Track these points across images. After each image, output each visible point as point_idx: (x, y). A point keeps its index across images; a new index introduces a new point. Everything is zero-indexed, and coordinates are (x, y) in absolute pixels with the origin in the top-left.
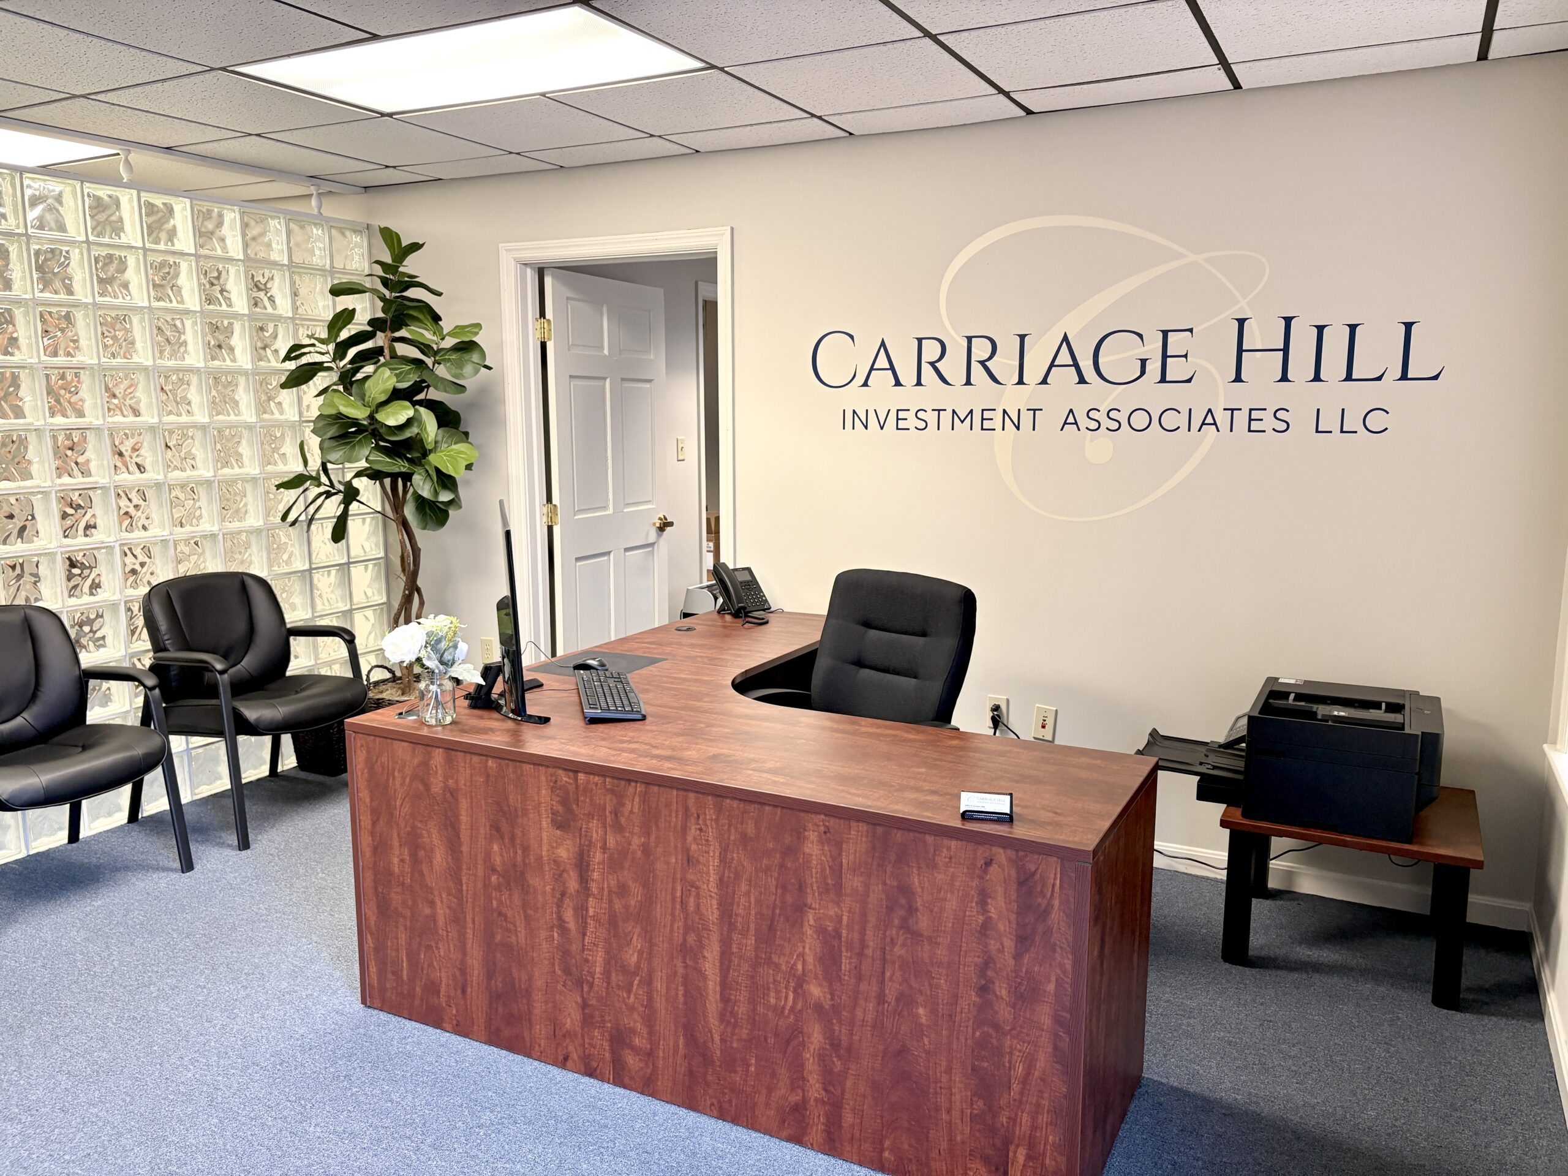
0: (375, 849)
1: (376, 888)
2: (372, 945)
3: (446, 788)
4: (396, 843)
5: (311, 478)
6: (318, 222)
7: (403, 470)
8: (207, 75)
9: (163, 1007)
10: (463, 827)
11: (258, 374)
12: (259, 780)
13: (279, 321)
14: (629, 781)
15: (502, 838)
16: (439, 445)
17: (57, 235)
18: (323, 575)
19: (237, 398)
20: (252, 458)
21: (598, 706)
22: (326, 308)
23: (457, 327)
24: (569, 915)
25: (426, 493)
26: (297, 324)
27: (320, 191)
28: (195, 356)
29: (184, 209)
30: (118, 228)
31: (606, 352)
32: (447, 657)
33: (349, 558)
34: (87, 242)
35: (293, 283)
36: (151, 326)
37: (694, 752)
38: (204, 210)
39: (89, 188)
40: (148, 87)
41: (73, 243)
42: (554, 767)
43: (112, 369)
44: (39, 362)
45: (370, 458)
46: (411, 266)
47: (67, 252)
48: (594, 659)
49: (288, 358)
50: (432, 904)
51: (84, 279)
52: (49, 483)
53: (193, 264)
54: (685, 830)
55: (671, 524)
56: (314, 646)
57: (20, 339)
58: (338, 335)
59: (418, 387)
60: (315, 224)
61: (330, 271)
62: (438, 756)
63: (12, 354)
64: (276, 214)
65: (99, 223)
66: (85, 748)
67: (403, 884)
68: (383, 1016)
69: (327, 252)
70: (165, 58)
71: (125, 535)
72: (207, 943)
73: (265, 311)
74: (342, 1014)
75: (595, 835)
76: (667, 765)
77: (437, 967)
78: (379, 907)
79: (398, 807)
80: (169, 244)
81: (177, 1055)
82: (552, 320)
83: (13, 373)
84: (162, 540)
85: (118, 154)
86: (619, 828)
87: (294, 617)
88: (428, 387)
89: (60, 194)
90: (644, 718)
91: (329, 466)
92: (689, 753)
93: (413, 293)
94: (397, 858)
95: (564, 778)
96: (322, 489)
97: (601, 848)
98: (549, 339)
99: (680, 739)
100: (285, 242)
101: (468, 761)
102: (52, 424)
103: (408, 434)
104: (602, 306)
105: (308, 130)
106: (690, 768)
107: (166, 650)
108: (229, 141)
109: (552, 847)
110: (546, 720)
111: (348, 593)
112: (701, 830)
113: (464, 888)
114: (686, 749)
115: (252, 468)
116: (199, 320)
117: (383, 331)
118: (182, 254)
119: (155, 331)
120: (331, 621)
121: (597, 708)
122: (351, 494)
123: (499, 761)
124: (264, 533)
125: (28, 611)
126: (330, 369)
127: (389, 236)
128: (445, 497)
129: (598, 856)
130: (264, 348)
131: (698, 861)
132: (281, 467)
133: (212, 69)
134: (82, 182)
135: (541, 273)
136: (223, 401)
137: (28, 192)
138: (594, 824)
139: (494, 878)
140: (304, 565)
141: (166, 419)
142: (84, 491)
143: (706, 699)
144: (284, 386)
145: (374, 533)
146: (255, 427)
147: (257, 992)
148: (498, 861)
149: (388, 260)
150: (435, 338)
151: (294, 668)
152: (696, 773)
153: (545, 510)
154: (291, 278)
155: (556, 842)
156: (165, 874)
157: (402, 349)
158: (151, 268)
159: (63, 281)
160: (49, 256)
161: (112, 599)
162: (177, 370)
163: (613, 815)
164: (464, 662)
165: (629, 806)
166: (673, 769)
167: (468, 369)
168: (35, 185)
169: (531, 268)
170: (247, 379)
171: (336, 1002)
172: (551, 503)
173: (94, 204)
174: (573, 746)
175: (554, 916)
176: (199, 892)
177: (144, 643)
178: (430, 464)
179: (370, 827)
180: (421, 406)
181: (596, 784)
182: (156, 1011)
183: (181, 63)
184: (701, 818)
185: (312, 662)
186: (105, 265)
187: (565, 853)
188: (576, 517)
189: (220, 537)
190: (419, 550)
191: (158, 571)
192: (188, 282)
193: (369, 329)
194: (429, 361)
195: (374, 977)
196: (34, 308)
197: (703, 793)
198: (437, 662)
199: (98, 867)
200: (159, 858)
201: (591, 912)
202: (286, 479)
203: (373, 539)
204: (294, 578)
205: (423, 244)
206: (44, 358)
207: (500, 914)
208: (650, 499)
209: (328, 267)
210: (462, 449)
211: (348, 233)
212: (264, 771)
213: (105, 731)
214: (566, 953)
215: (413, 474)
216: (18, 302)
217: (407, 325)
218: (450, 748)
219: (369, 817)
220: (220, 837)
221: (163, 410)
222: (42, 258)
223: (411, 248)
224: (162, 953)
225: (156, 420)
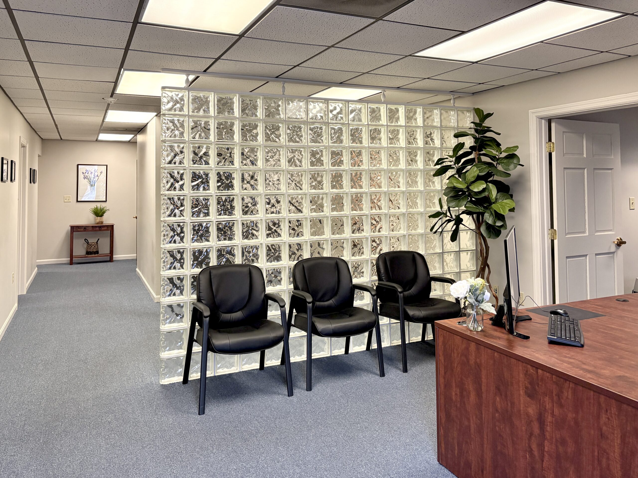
0: (445, 386)
1: (445, 405)
2: (443, 433)
3: (476, 363)
4: (454, 385)
5: (443, 213)
6: (453, 109)
7: (481, 211)
8: (405, 59)
9: (360, 435)
10: (483, 384)
11: (426, 171)
12: (417, 342)
13: (435, 149)
14: (566, 380)
15: (501, 395)
16: (498, 200)
17: (359, 123)
18: (448, 256)
19: (417, 180)
20: (421, 205)
21: (556, 335)
22: (454, 142)
23: (507, 148)
24: (534, 447)
25: (490, 222)
26: (442, 150)
27: (455, 97)
28: (402, 165)
29: (402, 109)
30: (379, 119)
31: (585, 156)
32: (480, 298)
33: (460, 249)
34: (368, 124)
35: (441, 134)
36: (387, 154)
37: (608, 371)
38: (409, 109)
39: (370, 105)
40: (386, 66)
41: (363, 125)
42: (526, 363)
43: (373, 171)
44: (349, 169)
45: (467, 206)
46: (487, 123)
47: (361, 129)
48: (561, 310)
49: (437, 164)
50: (469, 420)
51: (366, 138)
52: (349, 213)
53: (404, 130)
54: (598, 417)
55: (625, 243)
56: (443, 287)
57: (344, 161)
58: (457, 154)
59: (489, 175)
60: (452, 110)
61: (457, 128)
62: (473, 346)
63: (341, 166)
64: (436, 108)
65: (373, 117)
66: (351, 316)
67: (456, 406)
68: (446, 471)
69: (456, 121)
70: (390, 55)
71: (373, 233)
72: (383, 411)
73: (430, 146)
74: (429, 463)
75: (547, 406)
76: (589, 375)
77: (470, 454)
78: (446, 415)
79: (455, 367)
80: (396, 123)
81: (360, 459)
82: (555, 142)
83: (340, 173)
84: (386, 237)
85: (381, 92)
86: (561, 406)
87: (433, 273)
88: (494, 175)
89: (361, 108)
90: (582, 346)
91: (451, 209)
92: (605, 371)
93: (488, 134)
94: (454, 392)
95: (532, 370)
96: (448, 218)
97: (551, 414)
98: (553, 151)
99: (600, 362)
100: (439, 118)
101: (486, 351)
102: (351, 191)
103: (483, 195)
104: (583, 134)
105: (446, 73)
106: (600, 380)
107: (383, 280)
108: (418, 82)
109: (526, 406)
110: (527, 338)
111: (459, 264)
112: (608, 419)
113: (483, 416)
114: (604, 369)
115: (421, 209)
116: (404, 151)
117: (475, 151)
118: (401, 126)
119: (389, 156)
120: (451, 276)
121: (555, 336)
122: (459, 221)
123: (500, 354)
124: (424, 236)
125: (338, 260)
126: (453, 168)
127: (478, 112)
128: (499, 224)
129: (549, 419)
130: (429, 160)
131: (607, 438)
132: (433, 209)
133: (406, 56)
134: (368, 103)
135: (549, 121)
136: (412, 182)
137: (350, 109)
138: (547, 399)
139: (497, 415)
140: (440, 250)
141: (390, 189)
142: (360, 216)
143: (624, 342)
144: (434, 175)
145: (472, 238)
146: (423, 192)
147: (396, 440)
148: (499, 406)
149: (478, 121)
150: (497, 153)
151: (433, 295)
152: (606, 384)
153: (550, 232)
154: (441, 132)
155: (528, 404)
156: (374, 376)
157: (484, 159)
158: (389, 132)
159: (359, 139)
160: (355, 131)
161: (366, 258)
162: (394, 170)
163: (557, 397)
164: (488, 302)
165: (566, 394)
166: (591, 378)
167: (512, 166)
168: (352, 106)
169: (545, 120)
170: (421, 173)
171: (427, 456)
172: (553, 228)
173: (372, 111)
174: (537, 354)
175: (527, 445)
176: (385, 387)
177: (376, 278)
178: (493, 209)
179: (443, 374)
180: (489, 183)
181: (548, 378)
182: (357, 436)
183: (395, 56)
184: (609, 412)
185: (442, 293)
186: (374, 132)
187: (532, 411)
188: (566, 236)
189: (407, 236)
190: (489, 247)
191: (383, 249)
192: (402, 136)
193: (470, 150)
194: (495, 163)
195: (443, 450)
196: (349, 150)
197: (609, 397)
198: (474, 300)
199: (352, 366)
200: (374, 368)
201: (546, 449)
202: (433, 214)
203: (471, 241)
204: (436, 256)
205: (493, 113)
206: (351, 167)
207: (500, 435)
208: (612, 229)
209: (456, 126)
210: (508, 202)
211: (465, 112)
212: (419, 339)
213: (359, 310)
214: (533, 468)
215: (484, 213)
216: (344, 148)
217: (485, 149)
218: (479, 343)
219: (443, 369)
220: (397, 364)
221: (389, 186)
222: (353, 131)
223: (487, 116)
224: (365, 410)
225: (386, 190)
